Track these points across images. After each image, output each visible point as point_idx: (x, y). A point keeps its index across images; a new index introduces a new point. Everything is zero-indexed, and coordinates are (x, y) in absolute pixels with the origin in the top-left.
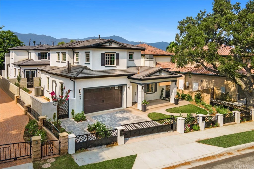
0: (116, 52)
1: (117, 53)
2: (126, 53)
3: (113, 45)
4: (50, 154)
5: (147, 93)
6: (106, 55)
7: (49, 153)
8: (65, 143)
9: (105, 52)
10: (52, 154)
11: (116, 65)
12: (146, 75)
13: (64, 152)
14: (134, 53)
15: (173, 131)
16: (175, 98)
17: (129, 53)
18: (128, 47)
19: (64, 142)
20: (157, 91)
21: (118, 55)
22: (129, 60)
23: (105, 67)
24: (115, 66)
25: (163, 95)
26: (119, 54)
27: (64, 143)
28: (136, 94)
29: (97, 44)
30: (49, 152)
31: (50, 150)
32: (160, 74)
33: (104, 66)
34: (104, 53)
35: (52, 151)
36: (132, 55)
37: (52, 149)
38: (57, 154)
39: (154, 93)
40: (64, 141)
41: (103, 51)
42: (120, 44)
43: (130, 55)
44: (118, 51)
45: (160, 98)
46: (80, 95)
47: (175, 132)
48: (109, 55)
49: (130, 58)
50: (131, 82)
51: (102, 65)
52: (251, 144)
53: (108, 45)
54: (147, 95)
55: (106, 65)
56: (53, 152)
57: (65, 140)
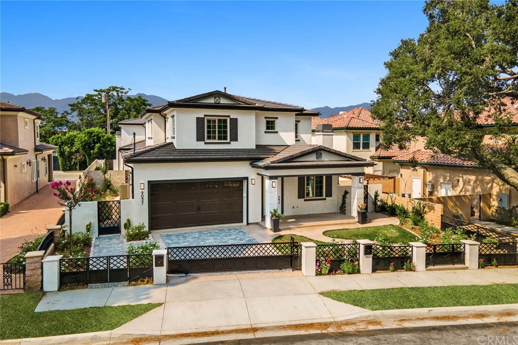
0: (229, 116)
1: (231, 117)
2: (254, 117)
3: (223, 101)
4: (6, 287)
5: (306, 199)
6: (209, 121)
7: (4, 285)
8: (34, 269)
9: (205, 116)
10: (10, 287)
11: (230, 141)
12: (280, 160)
13: (32, 286)
14: (277, 118)
15: (293, 271)
16: (359, 210)
17: (266, 118)
18: (257, 105)
19: (31, 268)
20: (331, 196)
21: (234, 122)
22: (265, 132)
23: (205, 143)
24: (229, 143)
25: (345, 204)
26: (237, 119)
27: (30, 270)
28: (279, 199)
29: (186, 100)
30: (4, 283)
31: (6, 280)
32: (317, 158)
33: (203, 142)
34: (203, 117)
35: (9, 282)
36: (273, 123)
37: (9, 279)
38: (20, 289)
39: (325, 199)
40: (31, 266)
41: (201, 113)
42: (238, 101)
43: (268, 122)
44: (233, 114)
45: (339, 211)
46: (142, 193)
47: (297, 272)
48: (214, 121)
49: (267, 129)
50: (258, 174)
51: (197, 141)
52: (449, 311)
53: (211, 101)
54: (306, 202)
55: (207, 141)
56: (11, 285)
57: (33, 265)
